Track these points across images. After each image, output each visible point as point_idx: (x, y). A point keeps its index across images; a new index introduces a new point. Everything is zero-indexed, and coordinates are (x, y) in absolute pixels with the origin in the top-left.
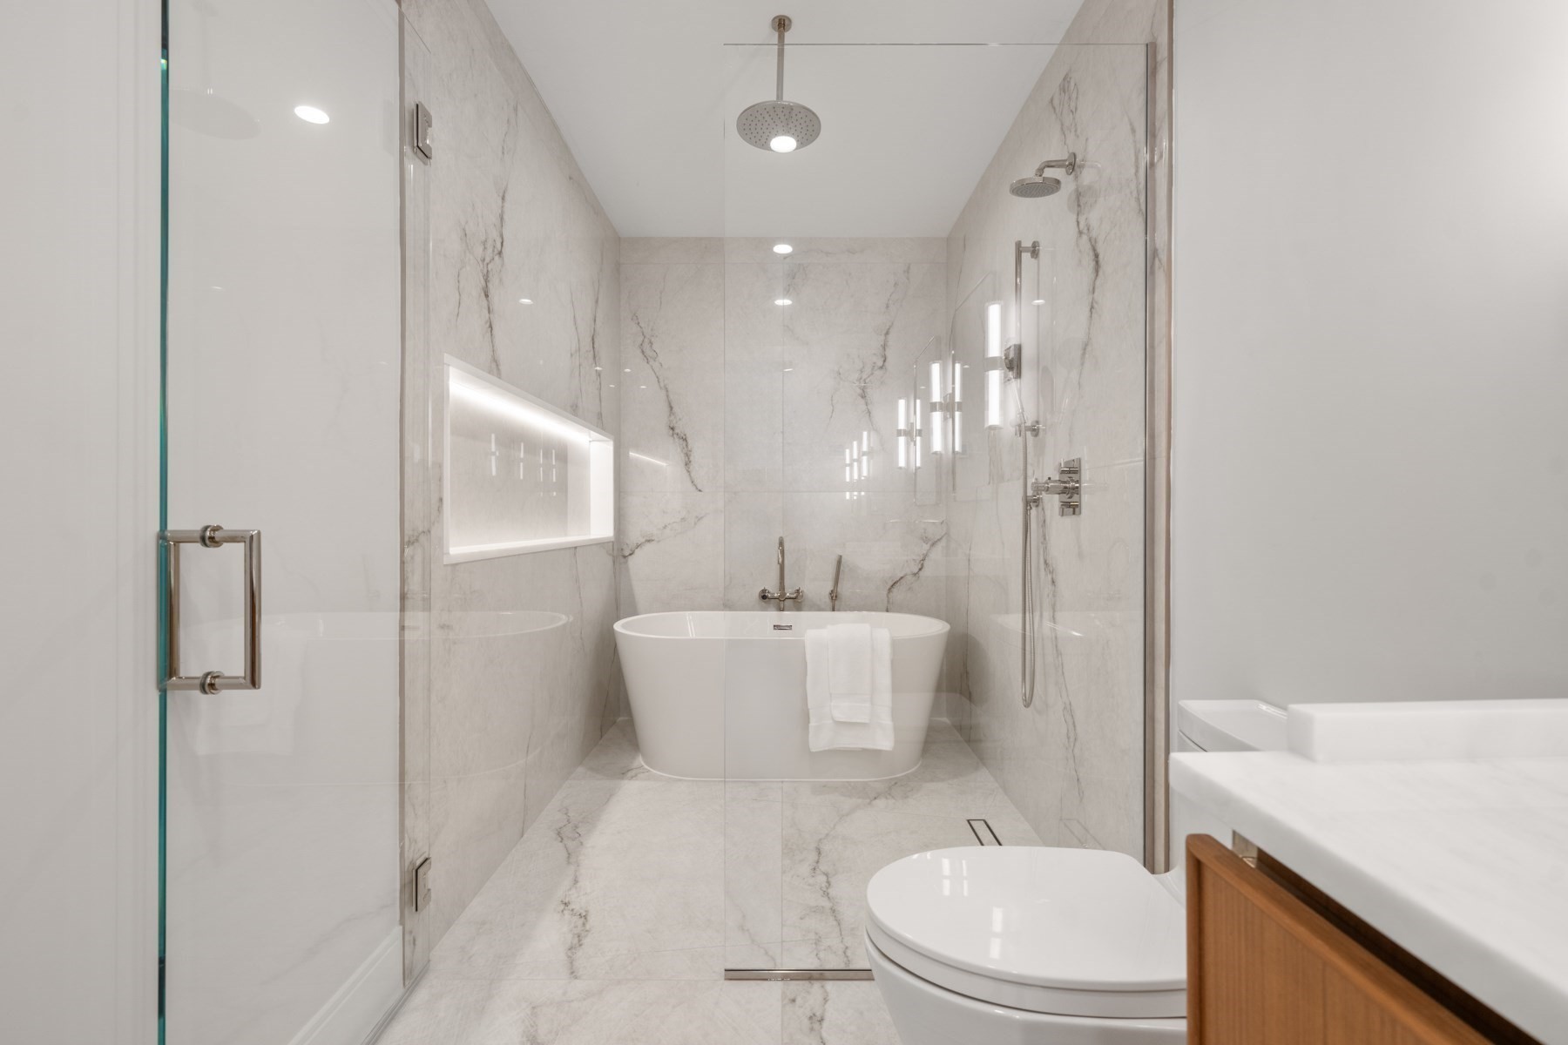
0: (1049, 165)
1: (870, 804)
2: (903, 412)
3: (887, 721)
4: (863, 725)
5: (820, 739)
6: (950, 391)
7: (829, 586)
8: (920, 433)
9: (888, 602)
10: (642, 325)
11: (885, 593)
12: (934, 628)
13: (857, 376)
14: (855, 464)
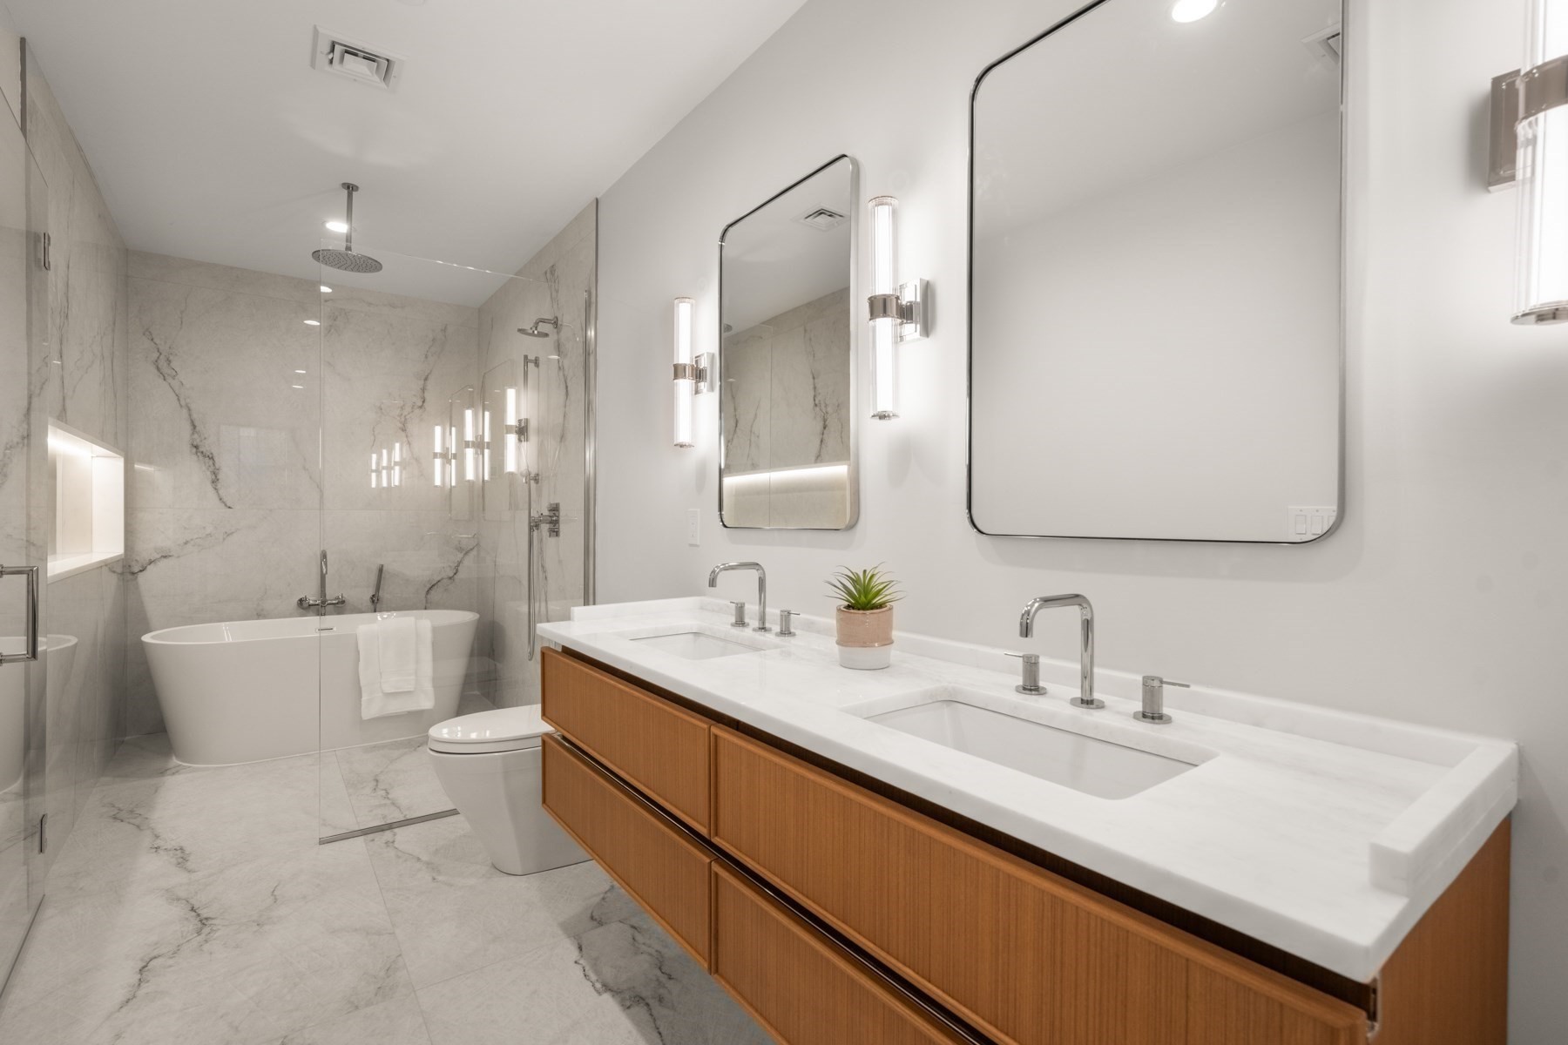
0: (543, 321)
1: (415, 750)
2: (440, 438)
3: (428, 686)
4: (410, 692)
5: (370, 710)
6: (481, 433)
7: (372, 592)
8: (455, 456)
9: (427, 602)
10: (156, 340)
11: (425, 593)
12: (467, 617)
13: (398, 412)
14: (384, 472)
